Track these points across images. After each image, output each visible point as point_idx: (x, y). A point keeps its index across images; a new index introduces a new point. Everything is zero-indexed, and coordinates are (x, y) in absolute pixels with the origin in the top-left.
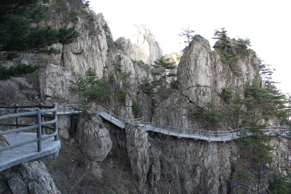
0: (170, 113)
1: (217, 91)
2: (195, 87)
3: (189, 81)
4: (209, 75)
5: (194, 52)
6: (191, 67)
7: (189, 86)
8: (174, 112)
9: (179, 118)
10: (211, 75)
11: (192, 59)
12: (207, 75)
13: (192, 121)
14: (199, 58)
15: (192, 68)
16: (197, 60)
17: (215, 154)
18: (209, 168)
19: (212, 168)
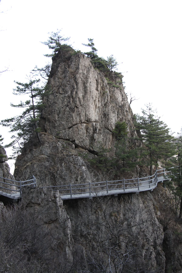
0: (59, 165)
1: (110, 128)
2: (84, 123)
3: (74, 115)
4: (98, 105)
5: (81, 71)
6: (79, 92)
7: (74, 123)
8: (65, 163)
9: (77, 171)
10: (100, 105)
11: (80, 81)
12: (96, 105)
13: (95, 172)
14: (89, 80)
15: (81, 95)
16: (87, 82)
17: (143, 210)
18: (139, 233)
19: (144, 231)
